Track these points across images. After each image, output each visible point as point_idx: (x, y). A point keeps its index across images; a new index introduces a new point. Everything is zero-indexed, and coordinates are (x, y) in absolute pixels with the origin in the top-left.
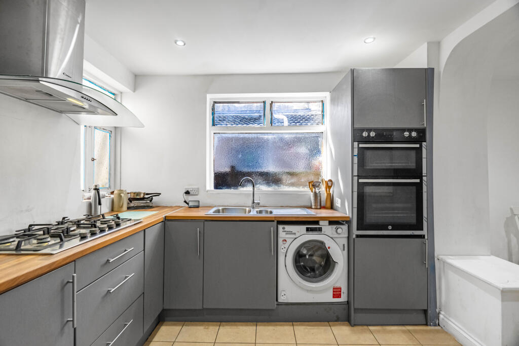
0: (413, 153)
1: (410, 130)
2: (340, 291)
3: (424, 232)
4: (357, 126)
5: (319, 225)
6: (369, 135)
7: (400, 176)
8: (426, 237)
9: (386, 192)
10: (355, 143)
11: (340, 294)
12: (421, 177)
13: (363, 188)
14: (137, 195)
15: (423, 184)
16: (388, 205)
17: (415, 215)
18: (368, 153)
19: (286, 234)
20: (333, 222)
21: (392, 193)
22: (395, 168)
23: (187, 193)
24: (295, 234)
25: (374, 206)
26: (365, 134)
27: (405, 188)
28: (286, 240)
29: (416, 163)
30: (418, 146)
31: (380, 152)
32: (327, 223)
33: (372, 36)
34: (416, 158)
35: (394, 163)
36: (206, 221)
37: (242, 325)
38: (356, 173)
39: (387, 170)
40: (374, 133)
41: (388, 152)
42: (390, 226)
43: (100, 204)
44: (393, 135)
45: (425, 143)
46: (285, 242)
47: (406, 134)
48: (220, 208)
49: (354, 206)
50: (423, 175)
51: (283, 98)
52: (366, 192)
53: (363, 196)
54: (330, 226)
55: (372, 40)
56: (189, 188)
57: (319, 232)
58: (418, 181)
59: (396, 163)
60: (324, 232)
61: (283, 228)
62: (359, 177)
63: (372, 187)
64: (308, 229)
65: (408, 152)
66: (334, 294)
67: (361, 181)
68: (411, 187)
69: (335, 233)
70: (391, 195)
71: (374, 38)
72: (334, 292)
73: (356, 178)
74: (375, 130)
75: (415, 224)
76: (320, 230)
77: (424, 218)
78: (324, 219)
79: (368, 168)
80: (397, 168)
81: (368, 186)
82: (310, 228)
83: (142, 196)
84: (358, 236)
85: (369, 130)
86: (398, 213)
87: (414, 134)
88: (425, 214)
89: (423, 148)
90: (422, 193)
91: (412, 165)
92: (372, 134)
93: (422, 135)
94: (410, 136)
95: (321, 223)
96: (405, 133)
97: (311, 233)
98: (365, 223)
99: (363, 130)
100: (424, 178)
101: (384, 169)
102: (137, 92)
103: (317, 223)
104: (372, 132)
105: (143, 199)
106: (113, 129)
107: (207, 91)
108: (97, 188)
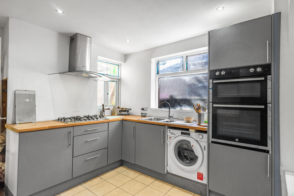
0: (258, 85)
1: (255, 67)
2: (203, 176)
3: (269, 148)
4: (211, 69)
5: (189, 131)
6: (220, 74)
7: (245, 103)
8: (270, 152)
9: (233, 114)
10: (210, 80)
11: (202, 178)
12: (265, 104)
13: (216, 111)
14: (122, 109)
15: (268, 110)
16: (235, 124)
17: (260, 134)
18: (220, 87)
19: (171, 134)
20: (198, 131)
21: (238, 115)
22: (242, 97)
23: (143, 109)
24: (175, 134)
25: (224, 123)
26: (217, 73)
27: (251, 112)
28: (171, 138)
29: (261, 93)
30: (263, 79)
31: (229, 85)
32: (194, 131)
33: (222, 6)
34: (261, 88)
35: (241, 93)
36: (137, 122)
37: (150, 178)
38: (211, 100)
39: (235, 98)
40: (224, 72)
41: (235, 85)
42: (237, 139)
43: (104, 112)
44: (239, 72)
45: (270, 76)
46: (170, 138)
47: (252, 70)
48: (153, 118)
49: (210, 122)
50: (268, 102)
51: (193, 53)
52: (218, 114)
53: (216, 116)
54: (195, 133)
55: (222, 8)
57: (188, 136)
58: (263, 107)
59: (243, 93)
60: (191, 136)
61: (169, 131)
62: (213, 103)
63: (222, 110)
64: (182, 133)
65: (254, 84)
66: (198, 177)
67: (214, 105)
68: (256, 112)
69: (198, 138)
70: (238, 116)
71: (223, 8)
72: (198, 175)
73: (211, 104)
74: (225, 70)
75: (260, 140)
76: (189, 134)
77: (268, 137)
78: (192, 128)
79: (220, 97)
80: (243, 97)
81: (220, 109)
82: (184, 132)
83: (124, 110)
84: (212, 142)
85: (220, 70)
86: (244, 131)
87: (259, 70)
88: (269, 134)
89: (268, 80)
90: (267, 117)
91: (257, 94)
92: (223, 73)
93: (267, 70)
94: (255, 71)
95: (190, 130)
96: (250, 70)
97: (184, 135)
98: (217, 134)
99: (216, 71)
100: (269, 105)
101: (232, 97)
102: (126, 62)
103: (188, 130)
104: (222, 72)
105: (125, 111)
106: (117, 80)
107: (152, 57)
108: (103, 105)
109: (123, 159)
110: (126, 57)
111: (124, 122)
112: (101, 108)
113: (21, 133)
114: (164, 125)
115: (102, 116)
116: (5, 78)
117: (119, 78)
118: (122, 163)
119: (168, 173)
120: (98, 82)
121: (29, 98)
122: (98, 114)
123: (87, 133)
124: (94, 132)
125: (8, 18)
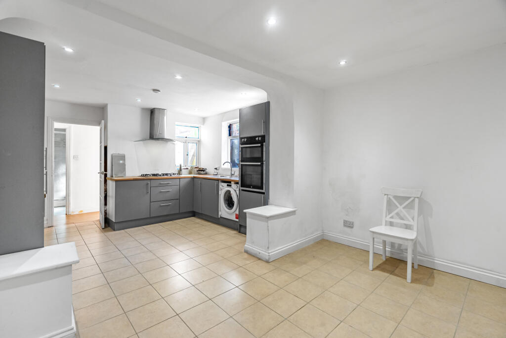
0: (260, 149)
1: (258, 137)
2: (238, 216)
3: (264, 191)
4: (240, 136)
5: (231, 184)
7: (255, 161)
8: (265, 194)
10: (240, 145)
11: (238, 218)
13: (242, 167)
14: (200, 169)
15: (264, 165)
17: (261, 182)
18: (244, 150)
19: (222, 186)
23: (216, 169)
24: (224, 187)
26: (243, 140)
28: (222, 189)
29: (261, 154)
30: (262, 145)
34: (261, 151)
39: (250, 158)
42: (252, 186)
43: (181, 171)
45: (265, 143)
49: (240, 175)
50: (264, 160)
52: (243, 169)
53: (242, 171)
54: (234, 184)
56: (216, 167)
58: (262, 163)
60: (232, 187)
61: (221, 184)
62: (241, 161)
64: (228, 185)
65: (258, 148)
67: (242, 163)
68: (259, 167)
69: (235, 188)
72: (236, 216)
75: (260, 186)
76: (230, 186)
77: (264, 183)
78: (233, 181)
79: (244, 157)
81: (244, 166)
84: (241, 190)
85: (244, 138)
87: (260, 139)
89: (264, 146)
90: (263, 170)
91: (259, 154)
92: (245, 140)
93: (264, 139)
94: (258, 140)
97: (228, 187)
98: (243, 184)
99: (242, 138)
100: (264, 162)
102: (204, 125)
103: (230, 182)
105: (201, 171)
106: (198, 142)
107: (222, 121)
108: (181, 166)
109: (194, 210)
110: (204, 119)
111: (195, 179)
112: (179, 168)
113: (116, 181)
114: (218, 180)
115: (179, 173)
116: (106, 145)
117: (198, 140)
118: (194, 214)
119: (221, 217)
120: (176, 145)
121: (122, 160)
122: (177, 172)
123: (161, 185)
124: (167, 185)
125: (107, 104)
